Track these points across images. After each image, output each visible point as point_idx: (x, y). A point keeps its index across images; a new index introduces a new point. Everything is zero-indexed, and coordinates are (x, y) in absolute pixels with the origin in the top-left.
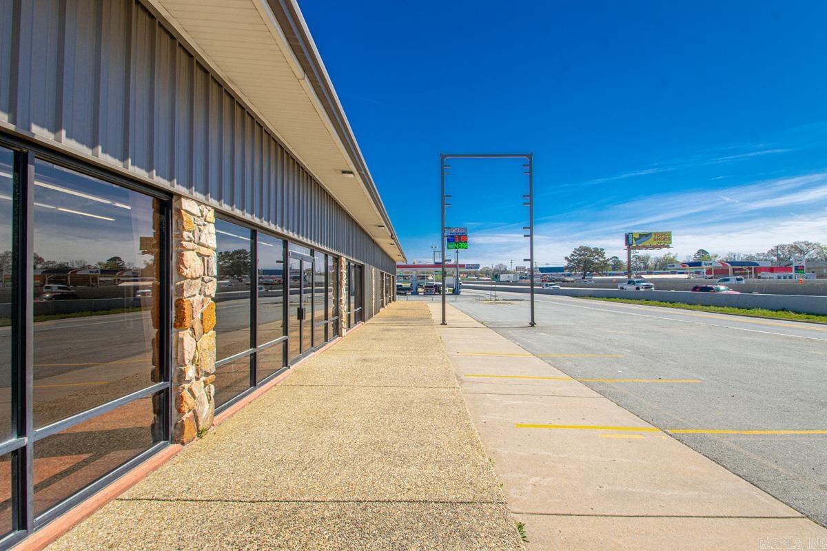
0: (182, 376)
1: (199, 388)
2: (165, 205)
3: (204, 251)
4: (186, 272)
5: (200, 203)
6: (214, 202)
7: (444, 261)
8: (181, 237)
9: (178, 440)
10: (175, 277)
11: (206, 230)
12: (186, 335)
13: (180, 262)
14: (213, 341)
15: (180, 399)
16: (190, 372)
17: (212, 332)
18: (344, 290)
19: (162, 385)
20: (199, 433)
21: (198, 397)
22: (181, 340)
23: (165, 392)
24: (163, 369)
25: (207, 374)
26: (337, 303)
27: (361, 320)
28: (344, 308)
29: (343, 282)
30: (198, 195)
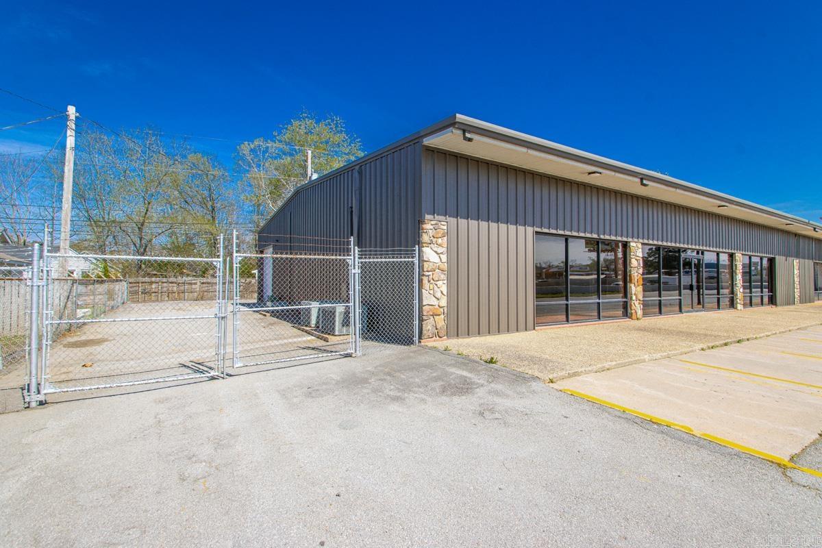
0: (631, 298)
1: (637, 303)
2: (625, 245)
3: (638, 258)
4: (632, 266)
5: (636, 242)
6: (641, 241)
8: (630, 254)
9: (630, 318)
10: (628, 267)
11: (638, 251)
12: (632, 285)
13: (630, 262)
14: (642, 289)
15: (631, 305)
16: (634, 298)
17: (641, 286)
18: (739, 277)
19: (625, 300)
20: (637, 319)
21: (637, 307)
22: (631, 287)
23: (626, 302)
24: (625, 296)
25: (639, 300)
26: (732, 286)
27: (772, 304)
28: (739, 290)
29: (738, 271)
30: (636, 240)
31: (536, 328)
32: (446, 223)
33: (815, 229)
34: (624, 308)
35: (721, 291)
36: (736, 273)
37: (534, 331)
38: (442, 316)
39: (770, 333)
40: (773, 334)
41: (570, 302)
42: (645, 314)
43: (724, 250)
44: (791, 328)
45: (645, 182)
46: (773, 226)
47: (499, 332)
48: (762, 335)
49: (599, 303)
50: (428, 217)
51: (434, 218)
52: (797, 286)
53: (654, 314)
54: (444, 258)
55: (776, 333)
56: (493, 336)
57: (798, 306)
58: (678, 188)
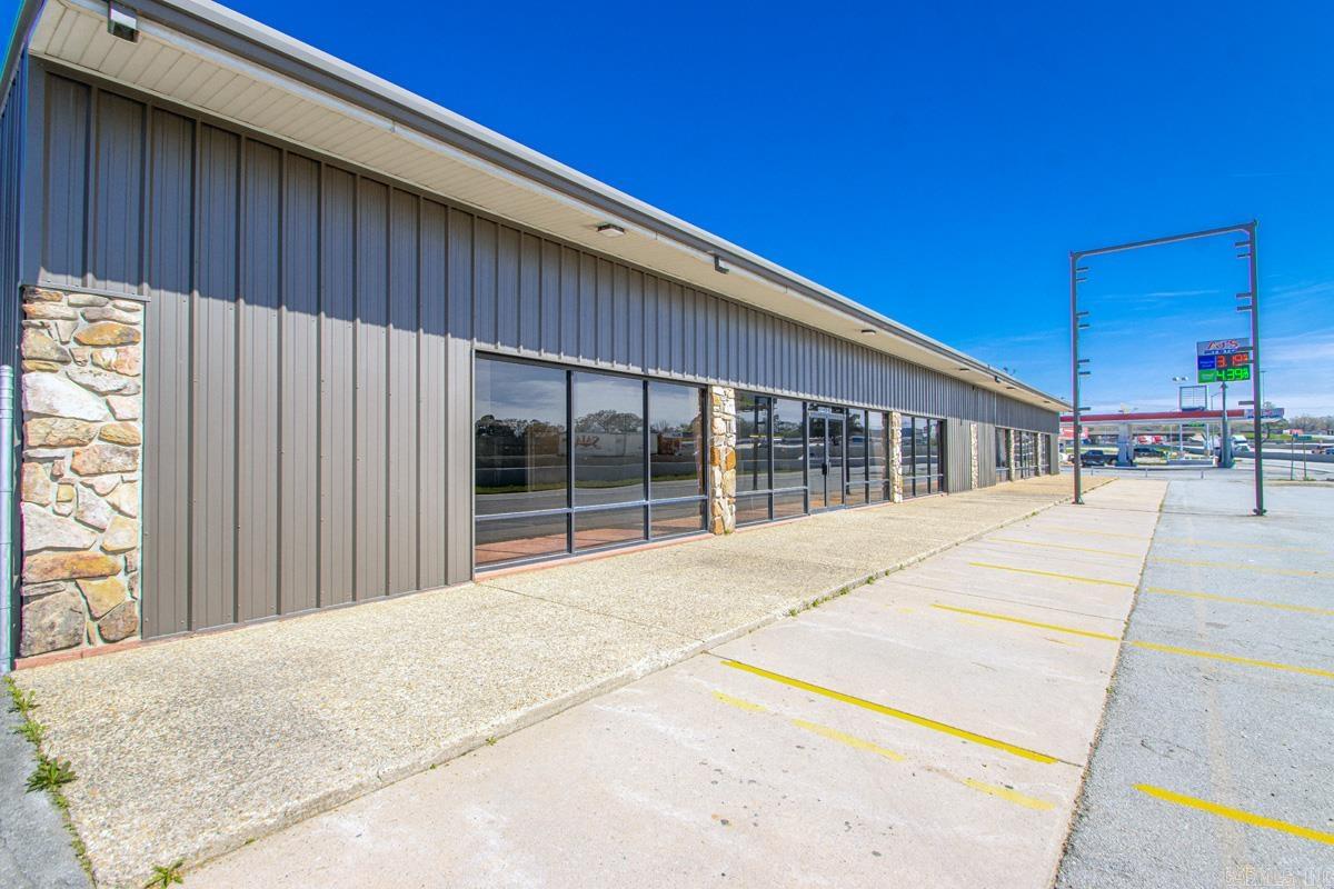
0: (714, 492)
1: (724, 502)
2: (704, 391)
3: (726, 417)
4: (715, 431)
5: (723, 387)
6: (734, 384)
7: (1076, 409)
8: (712, 410)
9: (712, 531)
10: (709, 434)
11: (727, 404)
12: (716, 469)
13: (712, 425)
14: (734, 475)
15: (713, 507)
16: (719, 492)
17: (733, 470)
18: (897, 450)
19: (703, 496)
20: (726, 533)
21: (724, 510)
22: (713, 472)
23: (705, 501)
24: (704, 489)
25: (730, 497)
26: (888, 463)
27: (943, 490)
28: (898, 470)
29: (895, 441)
30: (723, 382)
31: (476, 576)
32: (140, 306)
33: (996, 377)
34: (701, 513)
35: (871, 468)
36: (892, 443)
37: (470, 585)
38: (122, 579)
39: (924, 554)
40: (931, 555)
41: (575, 508)
42: (740, 523)
43: (875, 407)
44: (959, 540)
45: (722, 264)
46: (945, 371)
47: (354, 599)
48: (912, 559)
49: (646, 507)
50: (46, 278)
51: (84, 285)
52: (975, 462)
53: (758, 520)
54: (131, 406)
55: (935, 553)
56: (330, 613)
57: (976, 492)
58: (792, 288)
